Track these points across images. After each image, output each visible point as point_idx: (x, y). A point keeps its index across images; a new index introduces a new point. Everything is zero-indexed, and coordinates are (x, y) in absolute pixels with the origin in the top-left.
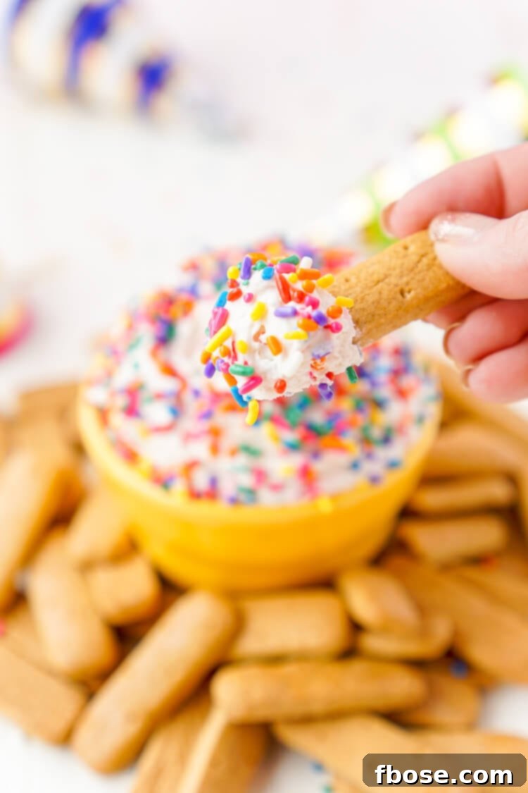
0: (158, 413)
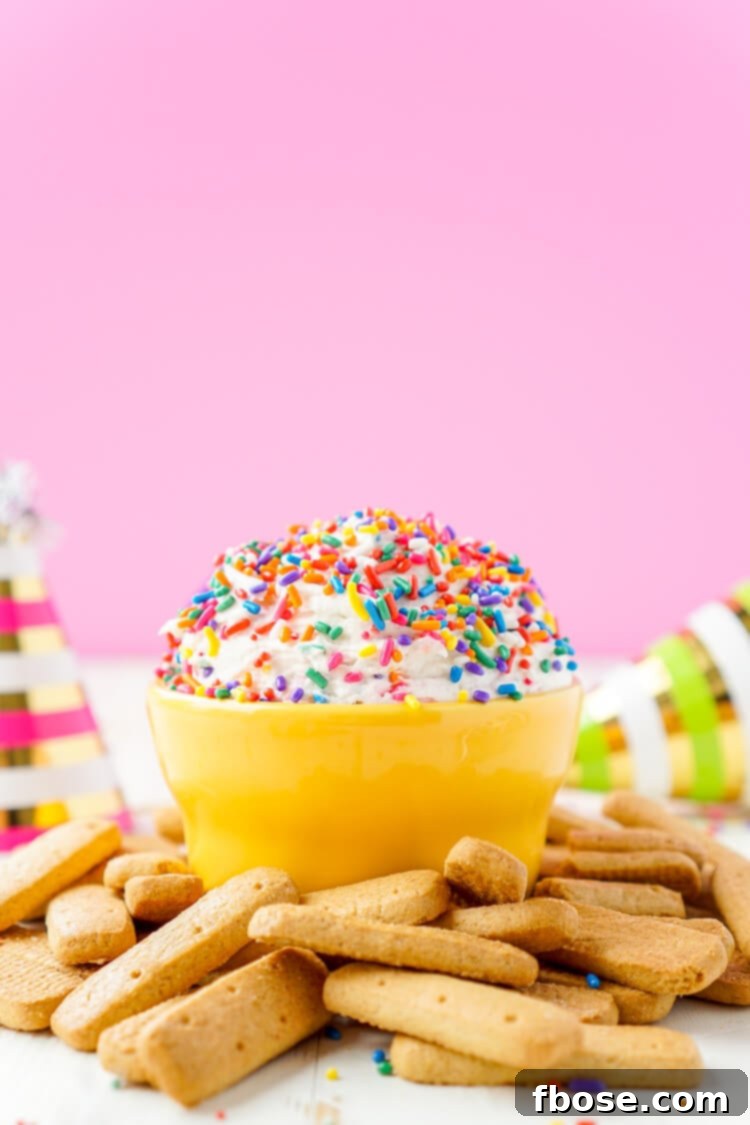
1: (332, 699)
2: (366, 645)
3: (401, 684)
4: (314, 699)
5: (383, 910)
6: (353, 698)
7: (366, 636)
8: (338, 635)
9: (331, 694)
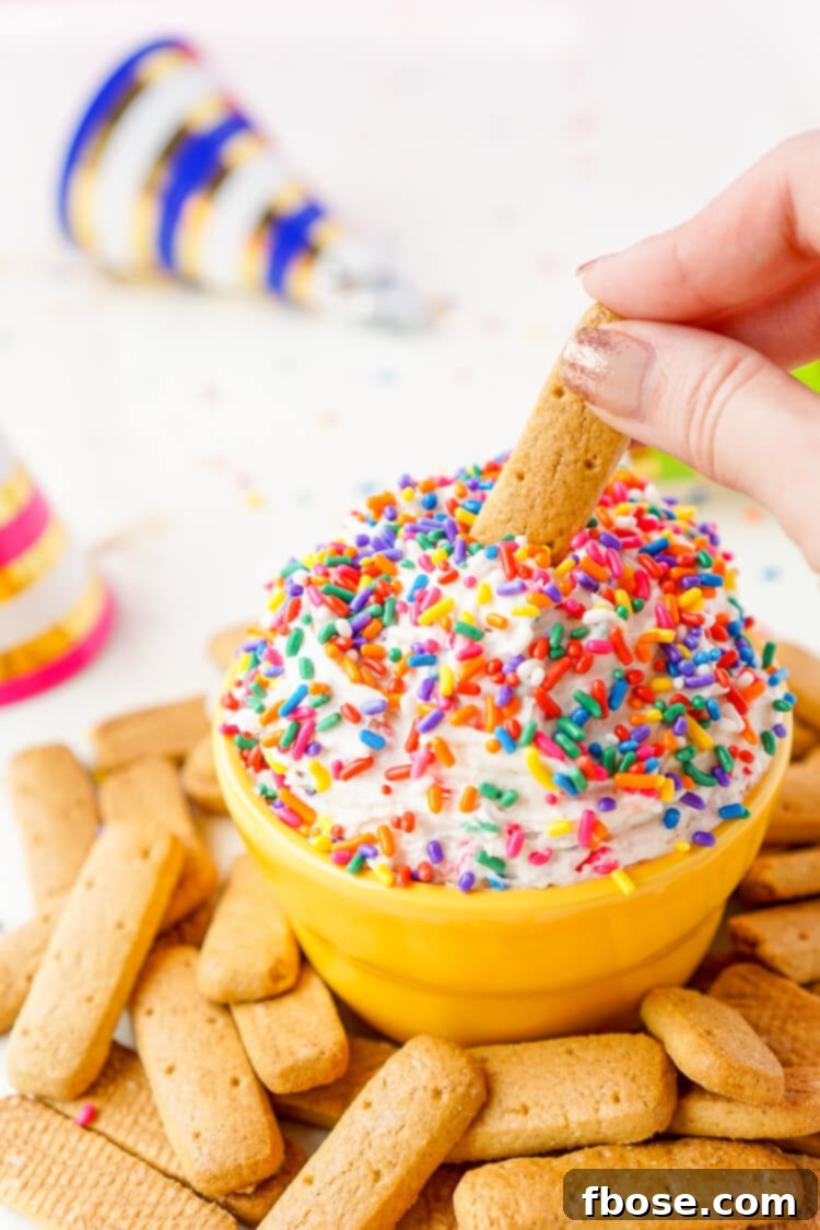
0: (346, 743)
1: (514, 882)
2: (553, 812)
3: (604, 850)
4: (488, 884)
5: (603, 1125)
6: (543, 883)
7: (553, 800)
8: (515, 800)
9: (513, 877)
